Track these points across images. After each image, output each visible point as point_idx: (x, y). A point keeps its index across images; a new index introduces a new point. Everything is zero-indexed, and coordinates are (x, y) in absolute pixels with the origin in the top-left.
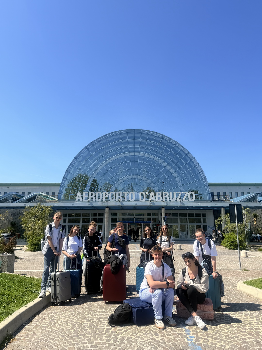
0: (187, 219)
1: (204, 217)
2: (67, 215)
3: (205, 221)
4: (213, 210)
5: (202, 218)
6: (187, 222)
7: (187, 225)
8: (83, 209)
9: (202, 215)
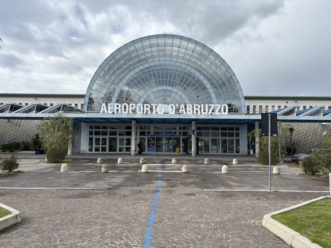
0: (219, 133)
1: (237, 131)
2: (94, 127)
3: (237, 135)
4: (247, 124)
5: (235, 132)
6: (219, 136)
7: (219, 139)
8: (109, 122)
9: (235, 129)
